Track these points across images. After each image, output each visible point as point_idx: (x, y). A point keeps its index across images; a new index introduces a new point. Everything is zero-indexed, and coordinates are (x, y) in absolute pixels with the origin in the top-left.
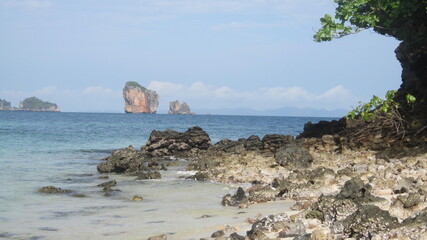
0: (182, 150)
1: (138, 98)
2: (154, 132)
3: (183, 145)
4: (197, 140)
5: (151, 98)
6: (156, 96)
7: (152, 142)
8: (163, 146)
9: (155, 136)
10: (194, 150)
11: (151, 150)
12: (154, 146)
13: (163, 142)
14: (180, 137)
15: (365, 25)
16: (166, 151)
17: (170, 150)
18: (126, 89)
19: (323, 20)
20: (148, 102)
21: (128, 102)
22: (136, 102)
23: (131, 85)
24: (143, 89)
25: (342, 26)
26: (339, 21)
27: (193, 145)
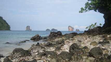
0: (56, 36)
1: (71, 29)
2: (51, 32)
3: (56, 35)
5: (73, 28)
6: (74, 28)
7: (51, 34)
8: (52, 35)
9: (51, 33)
11: (50, 36)
12: (51, 35)
13: (52, 34)
14: (56, 33)
16: (53, 36)
17: (54, 36)
18: (69, 27)
20: (72, 29)
21: (69, 29)
22: (70, 29)
23: (69, 26)
24: (71, 27)
25: (85, 10)
26: (85, 9)
27: (58, 35)
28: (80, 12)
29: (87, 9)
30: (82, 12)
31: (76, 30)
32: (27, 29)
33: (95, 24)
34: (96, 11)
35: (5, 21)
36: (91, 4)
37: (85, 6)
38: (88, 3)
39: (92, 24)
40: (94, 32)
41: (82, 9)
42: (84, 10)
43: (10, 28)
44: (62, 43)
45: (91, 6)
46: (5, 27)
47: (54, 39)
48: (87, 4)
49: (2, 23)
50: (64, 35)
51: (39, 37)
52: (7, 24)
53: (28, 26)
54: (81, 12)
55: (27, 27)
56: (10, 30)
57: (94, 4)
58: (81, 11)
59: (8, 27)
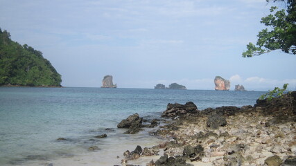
0: (182, 114)
1: (221, 83)
2: (169, 105)
3: (183, 111)
4: (189, 108)
5: (227, 83)
6: (229, 82)
7: (169, 109)
8: (173, 112)
10: (188, 114)
11: (167, 113)
12: (169, 111)
13: (173, 109)
14: (182, 107)
15: (273, 49)
16: (174, 114)
17: (177, 114)
18: (216, 80)
19: (248, 46)
20: (226, 85)
21: (217, 85)
22: (220, 85)
23: (218, 78)
24: (223, 79)
25: (259, 49)
26: (258, 46)
27: (188, 111)
28: (244, 55)
29: (263, 48)
30: (251, 56)
31: (237, 86)
32: (104, 84)
33: (285, 87)
34: (288, 52)
35: (48, 63)
36: (275, 34)
37: (259, 40)
38: (265, 31)
39: (276, 88)
40: (281, 105)
41: (250, 47)
42: (254, 49)
43: (61, 81)
44: (198, 152)
45: (273, 40)
46: (47, 78)
47: (177, 129)
48: (263, 35)
49: (41, 69)
50: (202, 112)
51: (139, 120)
52: (53, 70)
53: (108, 76)
54: (248, 56)
55: (105, 77)
56: (61, 86)
57: (282, 35)
58: (249, 52)
59: (56, 80)
